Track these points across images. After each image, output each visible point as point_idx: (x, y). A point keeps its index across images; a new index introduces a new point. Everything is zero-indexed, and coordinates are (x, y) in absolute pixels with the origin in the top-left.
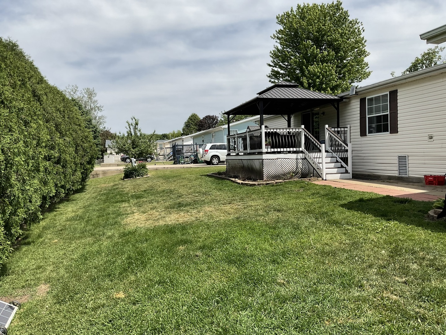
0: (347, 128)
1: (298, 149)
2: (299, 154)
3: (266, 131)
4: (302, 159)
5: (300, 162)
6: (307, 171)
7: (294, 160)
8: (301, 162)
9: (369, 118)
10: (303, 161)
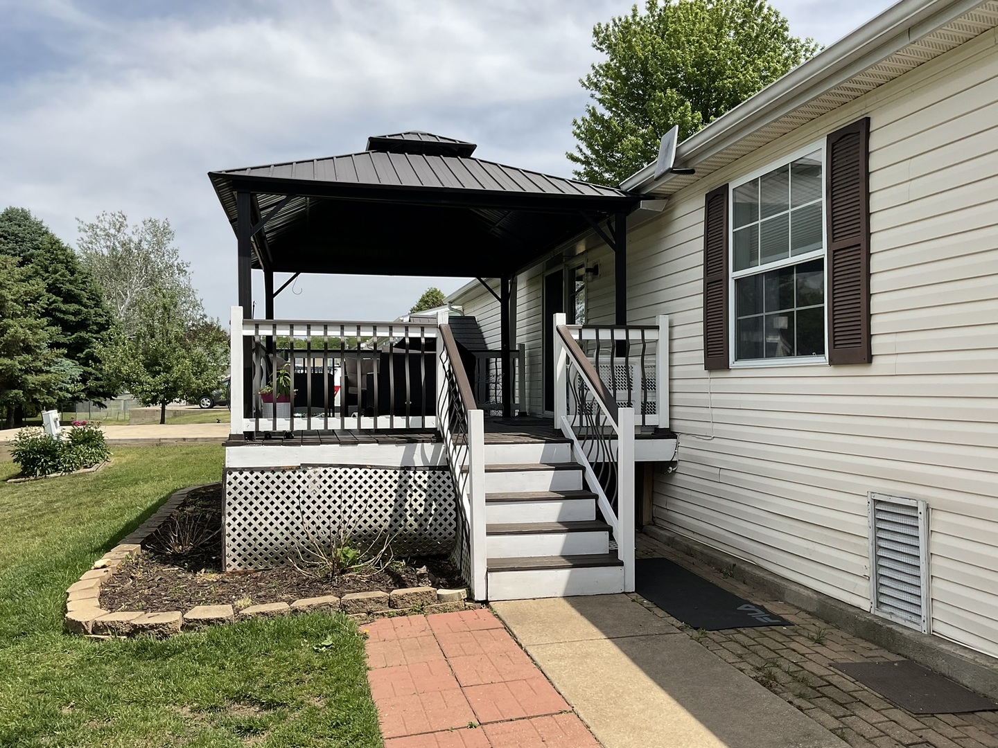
0: (657, 328)
1: (415, 422)
2: (419, 445)
3: (251, 332)
4: (433, 469)
5: (420, 482)
6: (451, 529)
7: (390, 472)
8: (425, 486)
9: (738, 281)
10: (434, 477)
